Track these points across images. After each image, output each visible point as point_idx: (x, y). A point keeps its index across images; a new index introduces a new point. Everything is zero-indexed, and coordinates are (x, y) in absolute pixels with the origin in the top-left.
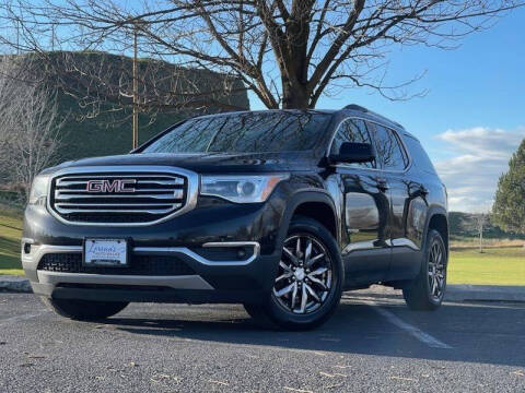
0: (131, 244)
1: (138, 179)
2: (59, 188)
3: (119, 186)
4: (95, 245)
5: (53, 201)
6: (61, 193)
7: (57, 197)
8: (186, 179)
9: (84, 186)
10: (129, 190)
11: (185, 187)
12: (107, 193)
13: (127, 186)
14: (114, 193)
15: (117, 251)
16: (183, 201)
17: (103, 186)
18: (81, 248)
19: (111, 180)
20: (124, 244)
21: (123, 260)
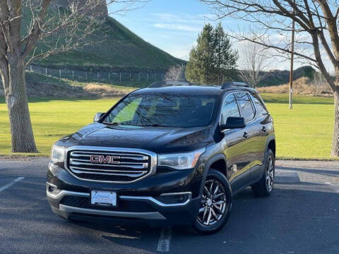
1: (121, 156)
2: (72, 157)
3: (110, 160)
5: (69, 165)
6: (74, 161)
8: (149, 157)
9: (89, 158)
10: (116, 162)
11: (149, 161)
13: (114, 160)
14: (107, 163)
15: (110, 198)
16: (148, 169)
17: (100, 159)
18: (89, 194)
19: (105, 156)
21: (114, 203)
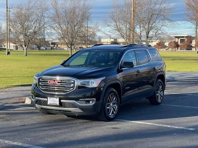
0: (60, 99)
4: (50, 99)
7: (40, 84)
12: (53, 84)
20: (58, 99)
